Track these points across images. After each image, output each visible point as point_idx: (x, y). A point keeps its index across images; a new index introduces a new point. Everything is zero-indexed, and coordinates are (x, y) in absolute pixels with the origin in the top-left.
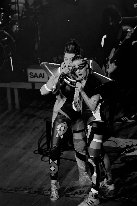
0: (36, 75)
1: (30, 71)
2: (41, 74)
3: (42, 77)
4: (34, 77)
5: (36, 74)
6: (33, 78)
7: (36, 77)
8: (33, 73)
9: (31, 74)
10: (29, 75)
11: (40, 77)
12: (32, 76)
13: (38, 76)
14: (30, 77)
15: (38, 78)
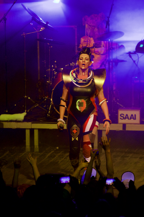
0: (127, 117)
1: (120, 112)
2: (132, 115)
3: (133, 118)
4: (125, 118)
5: (127, 115)
6: (124, 120)
7: (127, 118)
8: (124, 115)
9: (122, 115)
10: (119, 117)
11: (131, 118)
12: (122, 118)
13: (129, 117)
14: (121, 118)
15: (129, 119)
